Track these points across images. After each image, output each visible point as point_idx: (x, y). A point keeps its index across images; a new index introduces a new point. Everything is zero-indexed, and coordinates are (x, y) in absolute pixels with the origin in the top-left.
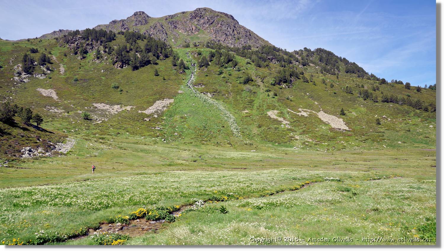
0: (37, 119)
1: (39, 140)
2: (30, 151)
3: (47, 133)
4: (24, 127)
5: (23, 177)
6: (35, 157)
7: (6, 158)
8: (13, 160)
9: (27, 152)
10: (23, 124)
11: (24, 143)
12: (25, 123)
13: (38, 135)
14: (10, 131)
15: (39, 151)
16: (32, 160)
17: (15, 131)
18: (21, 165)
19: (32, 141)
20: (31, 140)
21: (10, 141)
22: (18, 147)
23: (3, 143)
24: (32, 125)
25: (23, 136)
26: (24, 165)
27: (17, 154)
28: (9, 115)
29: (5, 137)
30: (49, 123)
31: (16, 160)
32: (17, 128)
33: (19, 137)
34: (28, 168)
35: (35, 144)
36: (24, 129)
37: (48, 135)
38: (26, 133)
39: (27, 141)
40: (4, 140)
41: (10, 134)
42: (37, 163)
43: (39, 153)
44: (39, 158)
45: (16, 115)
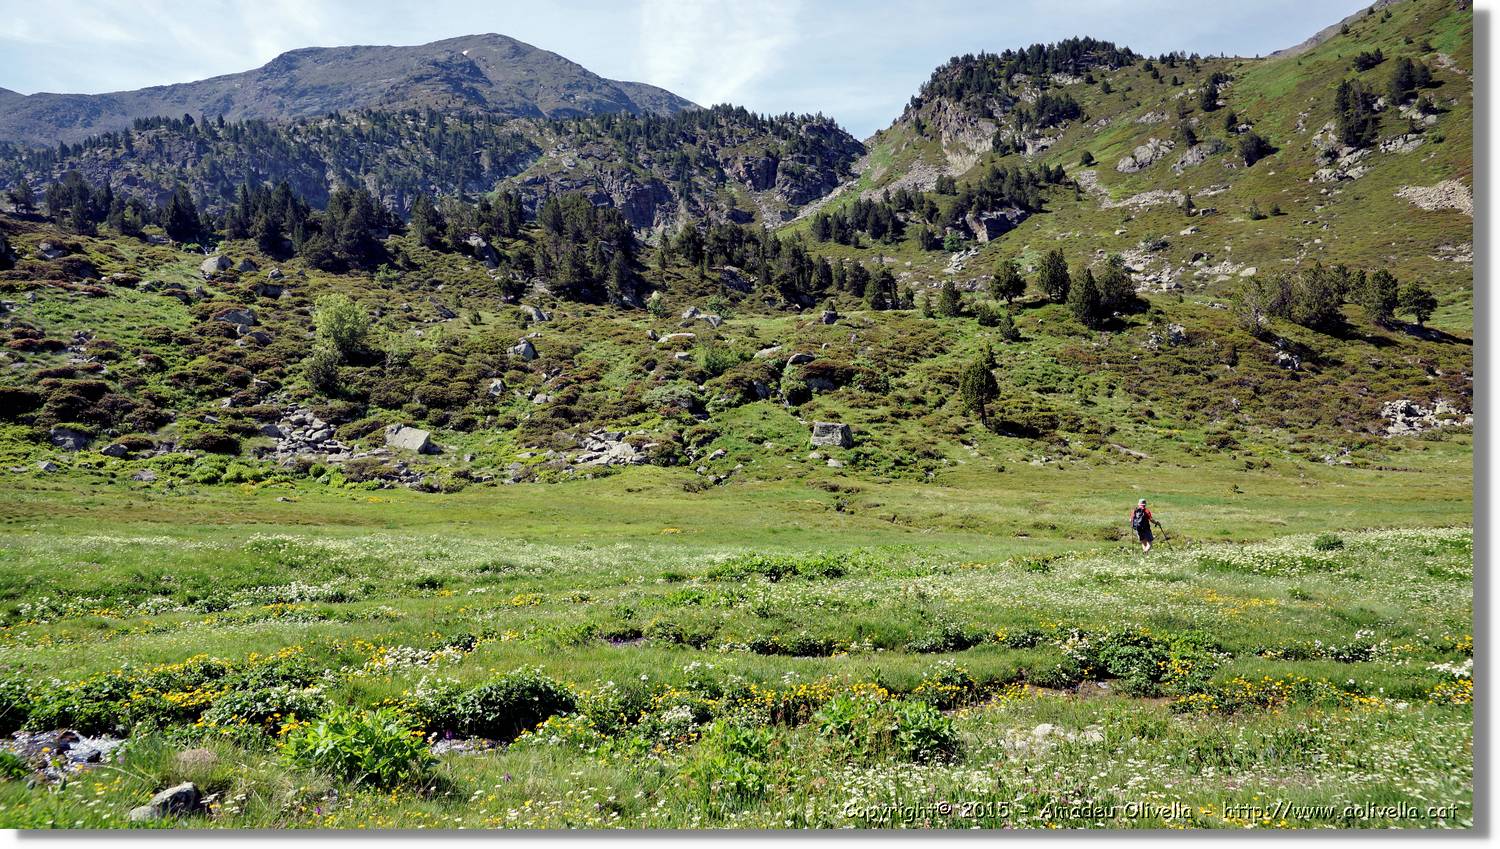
0: (1417, 302)
1: (1432, 372)
2: (1409, 412)
3: (1459, 347)
4: (1377, 334)
5: (1406, 497)
6: (1428, 431)
7: (1342, 440)
8: (1362, 446)
9: (1400, 417)
10: (1372, 326)
11: (1386, 387)
12: (1379, 323)
13: (1429, 357)
14: (1337, 352)
15: (1438, 411)
16: (1422, 444)
17: (1353, 353)
18: (1389, 460)
19: (1411, 380)
20: (1406, 377)
21: (1343, 384)
22: (1371, 402)
23: (1323, 393)
24: (1401, 326)
25: (1378, 367)
26: (1397, 459)
27: (1369, 425)
28: (1326, 304)
29: (1327, 373)
30: (1459, 307)
31: (1370, 442)
32: (1356, 342)
33: (1366, 369)
34: (1415, 470)
35: (1422, 389)
36: (1380, 342)
37: (1464, 354)
38: (1385, 351)
39: (1396, 382)
40: (1326, 382)
41: (1338, 363)
42: (1441, 453)
43: (1442, 417)
44: (1445, 434)
45: (1347, 298)
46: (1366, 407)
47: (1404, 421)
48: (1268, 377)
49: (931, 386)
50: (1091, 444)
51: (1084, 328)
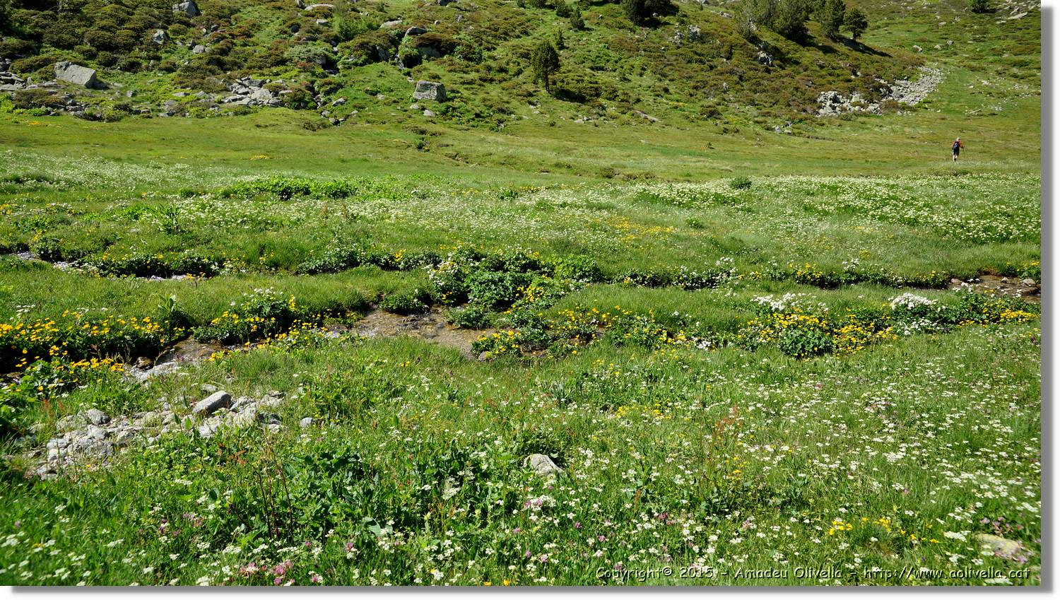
0: (855, 23)
1: (855, 74)
2: (835, 100)
3: (876, 57)
4: (826, 44)
5: (819, 156)
6: (844, 113)
7: (789, 116)
8: (801, 121)
9: (829, 103)
10: (824, 38)
11: (824, 81)
12: (827, 36)
13: (855, 63)
14: (798, 55)
15: (853, 100)
16: (838, 122)
17: (808, 56)
18: (816, 132)
19: (841, 78)
20: (838, 75)
21: (798, 77)
22: (813, 91)
23: (783, 83)
24: (841, 39)
25: (822, 67)
26: (821, 132)
27: (808, 107)
28: (797, 19)
29: (789, 69)
30: (882, 31)
31: (806, 119)
32: (811, 48)
33: (814, 68)
34: (830, 139)
35: (846, 85)
36: (827, 50)
37: (877, 62)
38: (829, 57)
39: (831, 78)
40: (787, 76)
41: (797, 63)
42: (848, 128)
43: (854, 105)
44: (854, 116)
45: (811, 16)
46: (809, 94)
47: (830, 106)
48: (750, 69)
49: (514, 60)
50: (621, 110)
51: (630, 24)
